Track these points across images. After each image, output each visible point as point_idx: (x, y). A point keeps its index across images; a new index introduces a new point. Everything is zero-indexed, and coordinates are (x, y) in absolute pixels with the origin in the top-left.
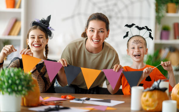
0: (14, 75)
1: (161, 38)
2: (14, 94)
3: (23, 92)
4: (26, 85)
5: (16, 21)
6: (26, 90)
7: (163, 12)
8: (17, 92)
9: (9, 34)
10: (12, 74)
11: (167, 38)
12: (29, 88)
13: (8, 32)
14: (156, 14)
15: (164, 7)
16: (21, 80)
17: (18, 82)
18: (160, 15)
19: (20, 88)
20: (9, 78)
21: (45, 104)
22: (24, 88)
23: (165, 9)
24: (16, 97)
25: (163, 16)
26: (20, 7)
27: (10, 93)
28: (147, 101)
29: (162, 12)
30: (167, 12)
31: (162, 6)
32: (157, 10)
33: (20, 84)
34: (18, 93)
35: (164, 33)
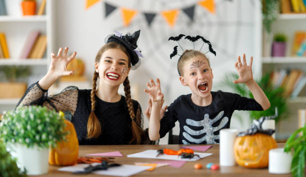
0: (35, 117)
1: (273, 54)
2: (36, 147)
3: (50, 143)
4: (53, 132)
5: (39, 36)
6: (55, 140)
7: (274, 13)
8: (40, 143)
9: (29, 56)
10: (32, 116)
11: (283, 54)
12: (58, 136)
13: (26, 53)
14: (263, 15)
15: (276, 5)
16: (45, 124)
17: (40, 128)
18: (270, 17)
19: (44, 136)
20: (27, 123)
21: (86, 162)
22: (50, 137)
23: (278, 8)
24: (39, 150)
25: (274, 19)
26: (44, 13)
27: (29, 145)
28: (246, 151)
29: (272, 12)
30: (281, 12)
31: (273, 3)
32: (265, 10)
33: (43, 131)
34: (42, 144)
35: (277, 46)
